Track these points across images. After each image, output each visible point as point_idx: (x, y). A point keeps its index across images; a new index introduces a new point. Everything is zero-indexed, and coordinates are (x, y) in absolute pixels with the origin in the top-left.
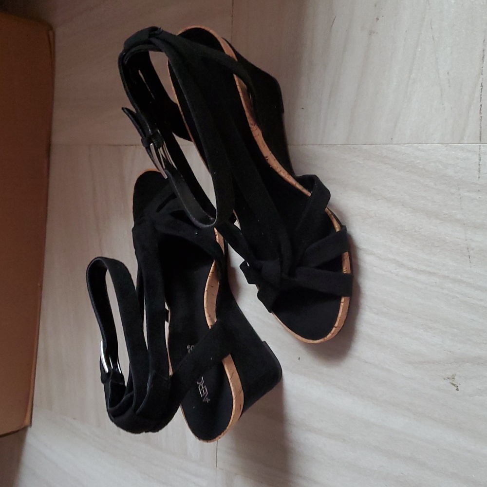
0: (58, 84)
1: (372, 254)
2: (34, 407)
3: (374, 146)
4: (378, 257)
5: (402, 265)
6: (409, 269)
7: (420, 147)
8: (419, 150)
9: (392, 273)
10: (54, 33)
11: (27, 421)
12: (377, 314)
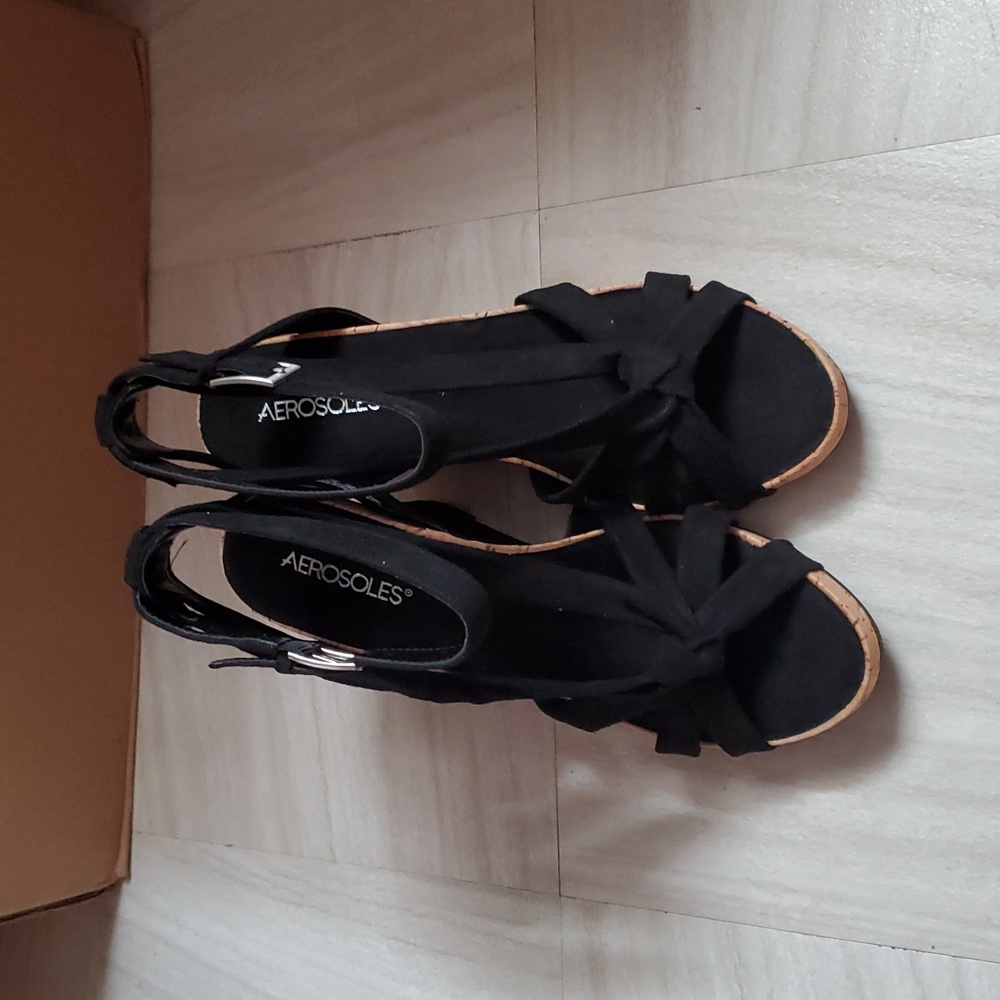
0: (159, 146)
1: (877, 381)
2: (135, 837)
3: (860, 159)
4: (890, 385)
5: (941, 394)
6: (957, 398)
7: (957, 147)
8: (956, 152)
9: (922, 414)
10: (146, 44)
11: (120, 871)
12: (899, 504)
